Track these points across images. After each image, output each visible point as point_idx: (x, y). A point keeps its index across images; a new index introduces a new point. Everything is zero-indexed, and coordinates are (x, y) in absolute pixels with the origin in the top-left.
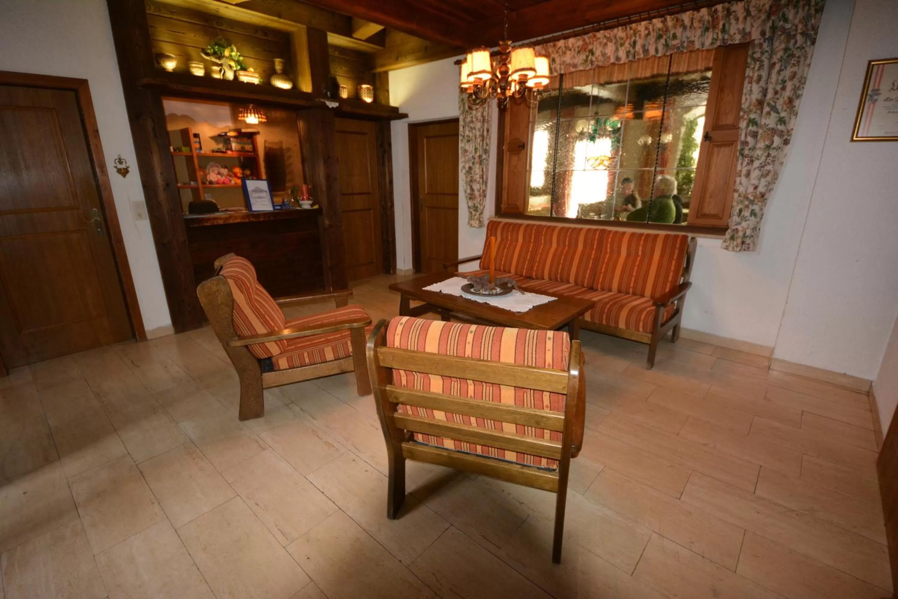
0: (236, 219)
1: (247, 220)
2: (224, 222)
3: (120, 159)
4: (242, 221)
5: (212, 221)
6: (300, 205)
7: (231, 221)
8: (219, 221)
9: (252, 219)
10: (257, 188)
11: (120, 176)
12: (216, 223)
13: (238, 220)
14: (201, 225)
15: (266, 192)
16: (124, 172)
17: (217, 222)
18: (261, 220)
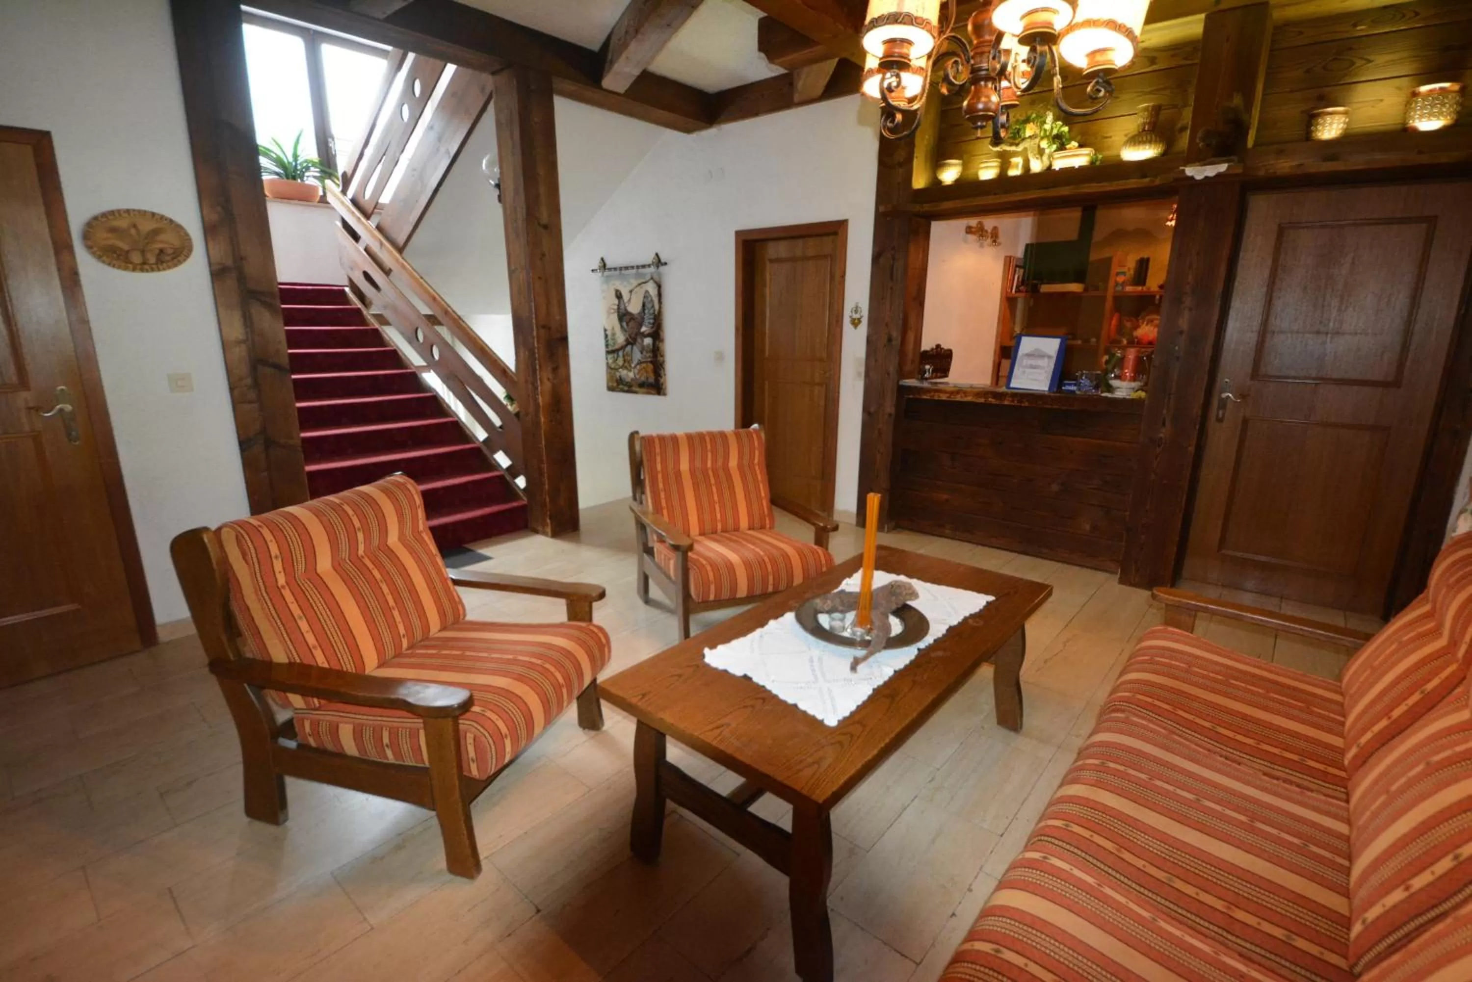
0: (966, 396)
1: (982, 400)
2: (948, 397)
3: (857, 307)
4: (974, 400)
5: (932, 394)
6: (1110, 389)
7: (958, 398)
8: (941, 395)
9: (990, 399)
10: (1037, 350)
11: (851, 327)
12: (936, 398)
13: (969, 399)
14: (917, 396)
15: (1050, 357)
16: (856, 323)
17: (939, 397)
18: (1006, 403)
